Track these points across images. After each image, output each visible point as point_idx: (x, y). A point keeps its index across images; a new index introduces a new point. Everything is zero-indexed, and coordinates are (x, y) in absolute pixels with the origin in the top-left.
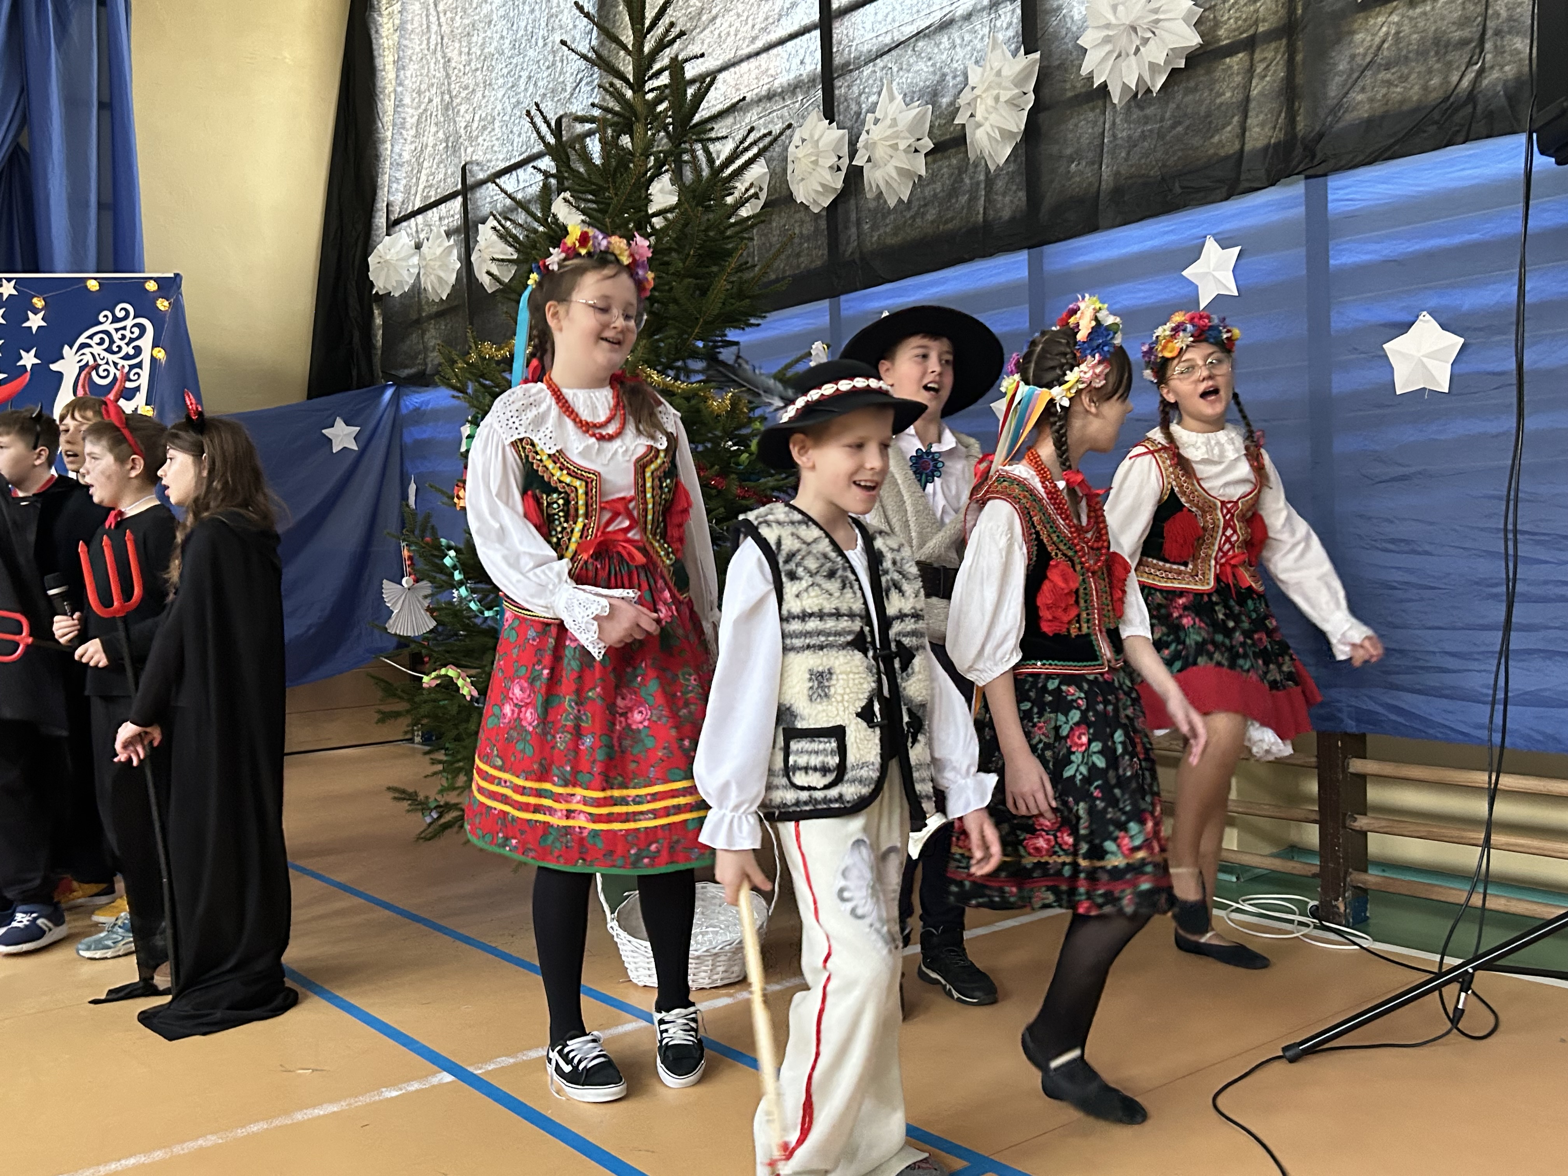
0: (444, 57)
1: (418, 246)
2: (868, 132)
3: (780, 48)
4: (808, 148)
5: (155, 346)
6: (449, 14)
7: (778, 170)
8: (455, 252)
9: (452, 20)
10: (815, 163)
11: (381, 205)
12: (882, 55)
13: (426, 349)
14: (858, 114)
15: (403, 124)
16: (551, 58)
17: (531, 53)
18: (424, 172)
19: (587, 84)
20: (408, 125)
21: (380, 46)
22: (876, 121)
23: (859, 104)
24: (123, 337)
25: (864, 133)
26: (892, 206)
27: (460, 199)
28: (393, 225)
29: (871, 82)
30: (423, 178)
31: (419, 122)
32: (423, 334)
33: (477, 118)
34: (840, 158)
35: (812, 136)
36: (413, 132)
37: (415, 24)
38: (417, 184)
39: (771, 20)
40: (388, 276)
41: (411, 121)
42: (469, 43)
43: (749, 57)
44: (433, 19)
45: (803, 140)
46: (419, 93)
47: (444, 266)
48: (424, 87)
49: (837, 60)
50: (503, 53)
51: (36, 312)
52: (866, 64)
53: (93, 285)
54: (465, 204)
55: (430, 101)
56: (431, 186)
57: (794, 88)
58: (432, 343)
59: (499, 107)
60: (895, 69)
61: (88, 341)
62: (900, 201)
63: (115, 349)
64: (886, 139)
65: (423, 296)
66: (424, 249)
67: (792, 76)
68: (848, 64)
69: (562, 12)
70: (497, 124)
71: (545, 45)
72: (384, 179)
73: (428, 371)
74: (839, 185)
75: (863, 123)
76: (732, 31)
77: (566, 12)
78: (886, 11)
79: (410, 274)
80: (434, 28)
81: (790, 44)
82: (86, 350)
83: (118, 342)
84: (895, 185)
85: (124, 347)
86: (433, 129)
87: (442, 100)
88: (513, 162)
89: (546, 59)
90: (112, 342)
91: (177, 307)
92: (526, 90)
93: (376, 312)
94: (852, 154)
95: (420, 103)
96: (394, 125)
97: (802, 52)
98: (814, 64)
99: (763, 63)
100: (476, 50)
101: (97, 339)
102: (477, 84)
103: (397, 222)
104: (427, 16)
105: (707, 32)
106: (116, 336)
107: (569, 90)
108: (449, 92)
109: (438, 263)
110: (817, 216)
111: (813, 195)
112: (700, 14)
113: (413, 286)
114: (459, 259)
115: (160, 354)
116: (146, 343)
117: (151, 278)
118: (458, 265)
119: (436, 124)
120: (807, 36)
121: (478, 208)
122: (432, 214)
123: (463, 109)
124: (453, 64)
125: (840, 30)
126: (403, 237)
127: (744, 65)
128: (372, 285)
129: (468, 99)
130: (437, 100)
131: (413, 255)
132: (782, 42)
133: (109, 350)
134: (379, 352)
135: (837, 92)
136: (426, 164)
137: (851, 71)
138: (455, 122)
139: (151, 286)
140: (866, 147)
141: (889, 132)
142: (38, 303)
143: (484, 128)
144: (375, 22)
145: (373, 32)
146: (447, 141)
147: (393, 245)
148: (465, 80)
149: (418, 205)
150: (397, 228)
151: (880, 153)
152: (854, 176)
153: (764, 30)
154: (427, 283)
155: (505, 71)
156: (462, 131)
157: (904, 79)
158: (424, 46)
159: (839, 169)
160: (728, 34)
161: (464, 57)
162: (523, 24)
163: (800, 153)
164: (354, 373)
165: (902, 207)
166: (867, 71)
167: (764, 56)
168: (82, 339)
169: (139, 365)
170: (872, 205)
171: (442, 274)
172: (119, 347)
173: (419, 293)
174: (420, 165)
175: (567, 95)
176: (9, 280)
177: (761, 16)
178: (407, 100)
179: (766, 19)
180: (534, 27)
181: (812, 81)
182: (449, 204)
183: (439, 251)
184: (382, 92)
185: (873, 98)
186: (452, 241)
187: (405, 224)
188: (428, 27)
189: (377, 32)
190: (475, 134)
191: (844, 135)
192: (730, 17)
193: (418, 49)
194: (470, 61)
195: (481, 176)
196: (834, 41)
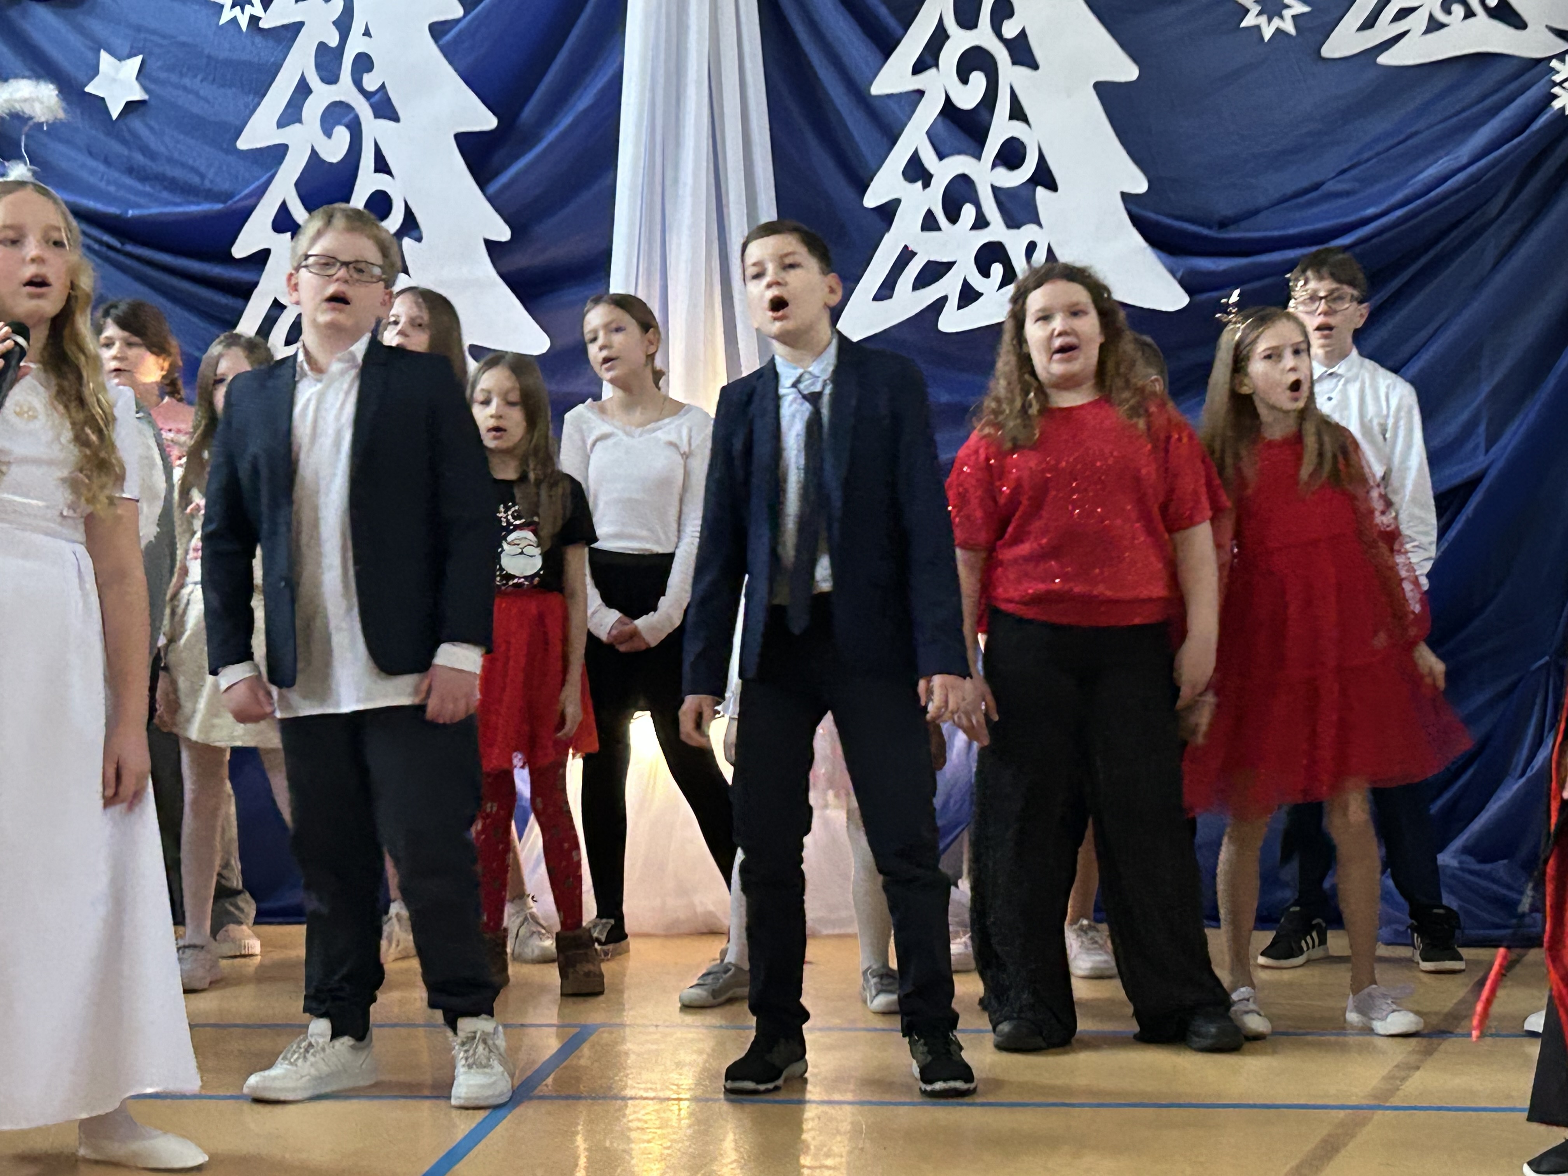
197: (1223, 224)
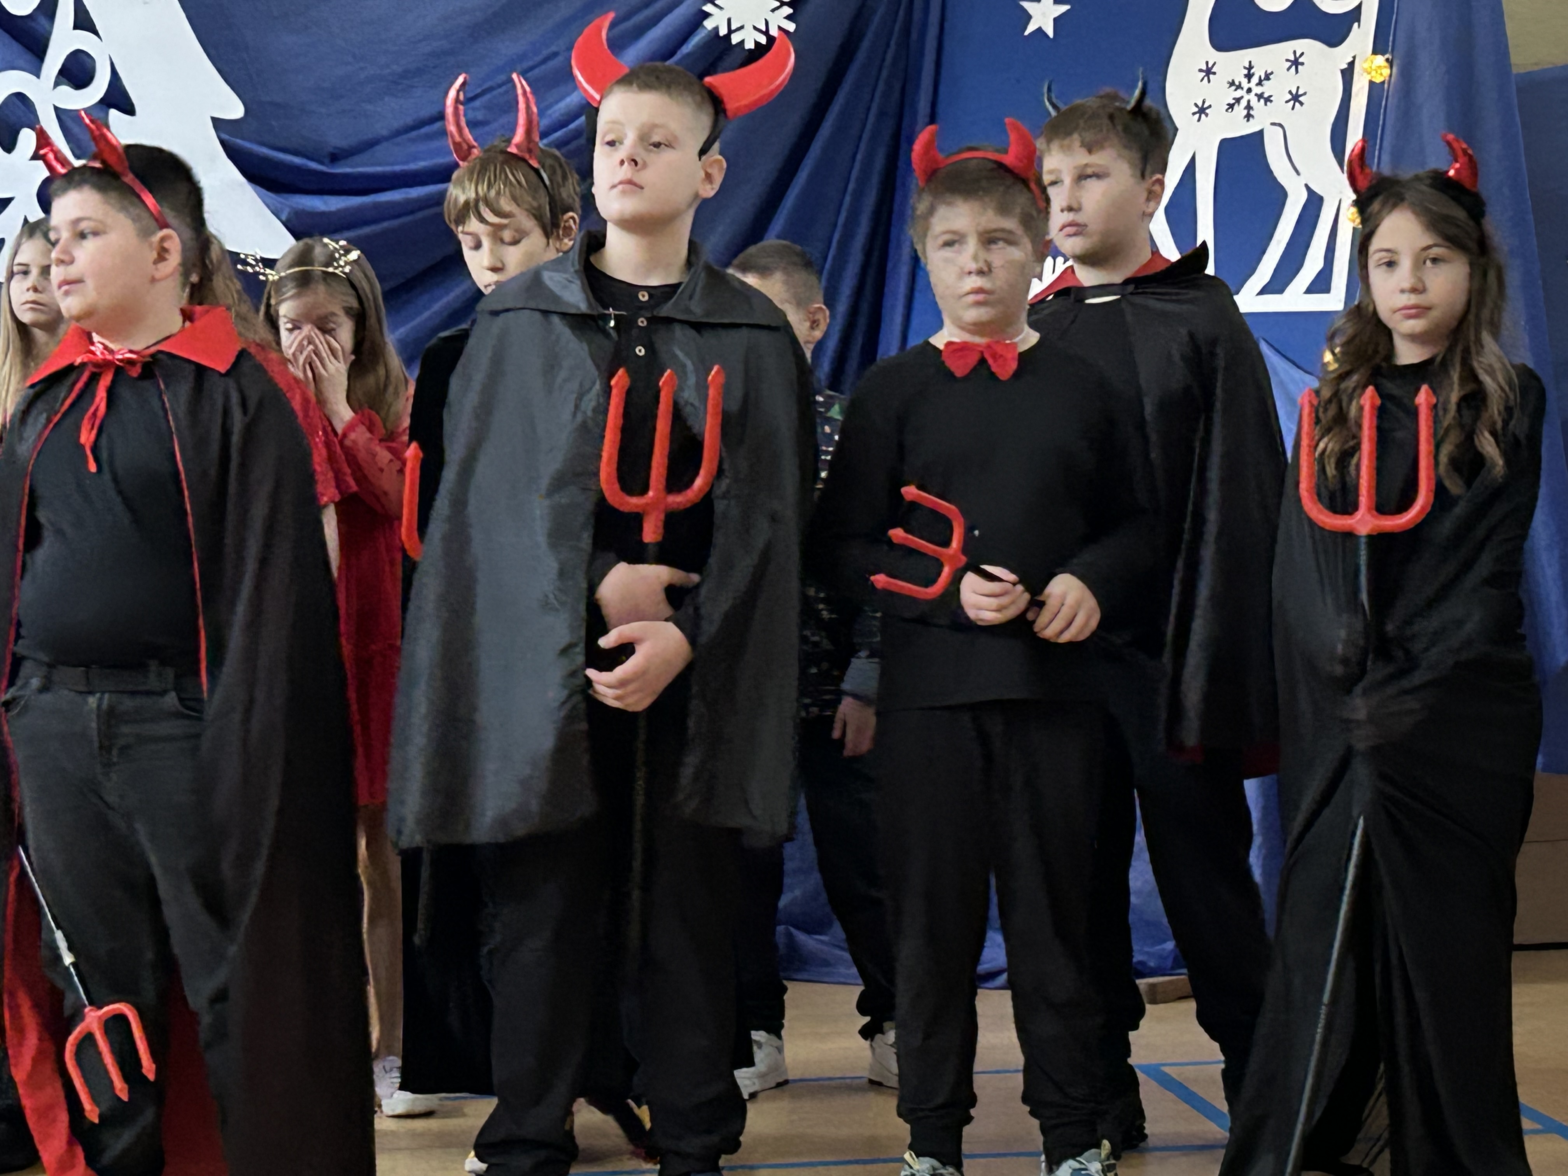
197: (335, 157)
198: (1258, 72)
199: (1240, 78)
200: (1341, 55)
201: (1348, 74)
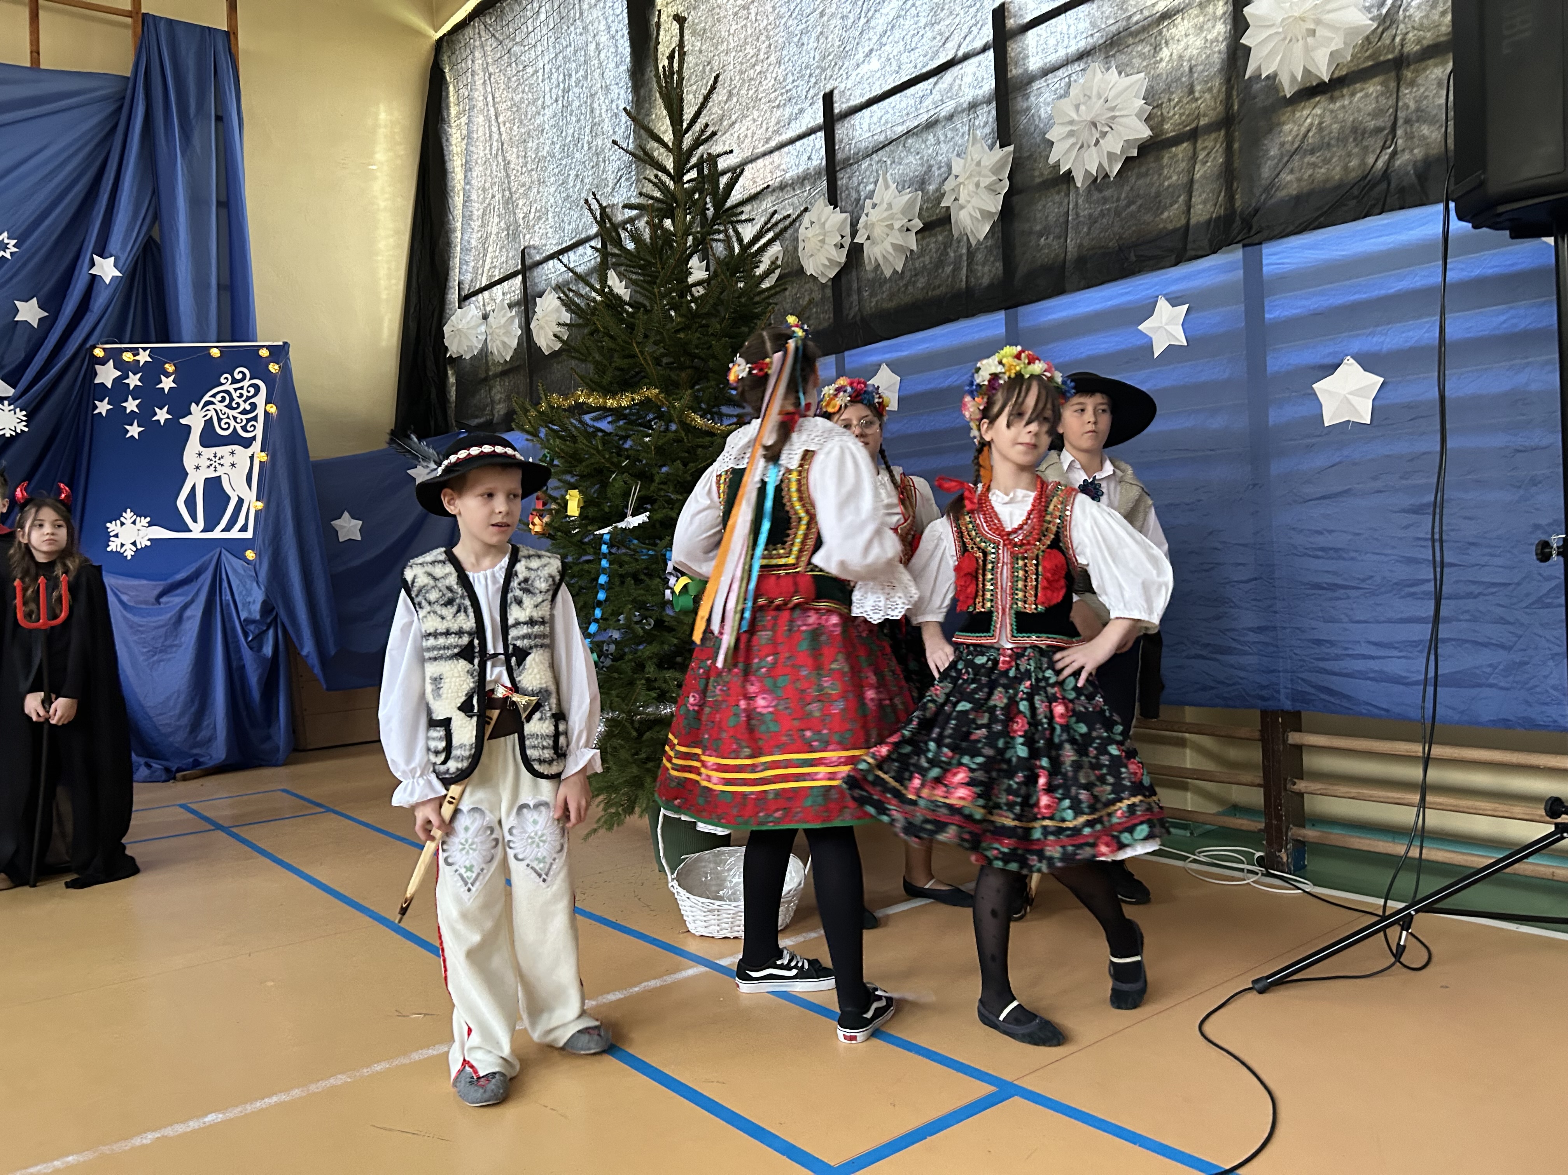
0: (504, 160)
1: (485, 317)
2: (867, 215)
3: (790, 147)
4: (816, 229)
5: (267, 403)
6: (508, 125)
7: (790, 248)
8: (517, 321)
9: (511, 129)
10: (823, 241)
11: (454, 284)
12: (877, 151)
13: (493, 402)
14: (858, 200)
15: (470, 216)
16: (595, 159)
17: (578, 155)
18: (489, 255)
19: (627, 180)
20: (475, 217)
21: (450, 152)
22: (874, 206)
23: (858, 192)
24: (241, 396)
25: (864, 216)
26: (888, 276)
27: (520, 277)
28: (463, 299)
29: (868, 173)
30: (488, 260)
31: (484, 214)
32: (490, 390)
33: (533, 210)
34: (843, 237)
35: (819, 219)
36: (479, 223)
37: (480, 133)
38: (483, 266)
39: (782, 124)
40: (460, 342)
41: (477, 214)
42: (526, 148)
43: (764, 154)
44: (494, 129)
45: (812, 223)
46: (484, 190)
47: (507, 333)
48: (488, 185)
49: (839, 156)
50: (554, 156)
51: (167, 375)
52: (864, 158)
53: (215, 353)
54: (524, 282)
55: (493, 196)
56: (495, 267)
57: (802, 180)
58: (498, 397)
59: (552, 201)
60: (889, 162)
61: (212, 399)
62: (895, 272)
63: (234, 405)
64: (882, 220)
65: (490, 358)
66: (491, 319)
67: (801, 169)
68: (848, 159)
69: (603, 121)
70: (550, 215)
71: (590, 148)
72: (456, 262)
73: (495, 421)
74: (843, 260)
75: (863, 208)
76: (749, 133)
77: (607, 120)
78: (880, 115)
79: (479, 341)
80: (496, 136)
81: (798, 144)
82: (210, 407)
83: (237, 400)
84: (891, 259)
85: (242, 403)
86: (496, 220)
87: (503, 196)
88: (564, 245)
89: (591, 160)
90: (232, 400)
91: (286, 370)
92: (574, 186)
93: (450, 372)
94: (854, 234)
95: (485, 199)
96: (463, 217)
97: (809, 149)
98: (819, 158)
99: (776, 159)
100: (531, 154)
101: (219, 397)
102: (532, 182)
103: (468, 297)
104: (490, 127)
105: (727, 135)
106: (235, 395)
107: (611, 185)
108: (510, 189)
109: (502, 331)
110: (824, 286)
111: (821, 268)
112: (721, 120)
113: (482, 350)
114: (520, 327)
115: (272, 409)
116: (260, 400)
117: (263, 346)
118: (520, 332)
119: (499, 216)
120: (813, 136)
121: (536, 284)
122: (498, 290)
123: (521, 203)
124: (512, 166)
125: (841, 131)
126: (473, 309)
127: (760, 162)
128: (446, 349)
129: (525, 195)
130: (498, 196)
131: (480, 325)
132: (792, 141)
133: (229, 406)
134: (453, 405)
135: (839, 183)
136: (490, 249)
137: (851, 165)
138: (515, 214)
139: (264, 353)
140: (866, 227)
141: (885, 214)
142: (170, 368)
143: (540, 218)
144: (446, 132)
145: (444, 140)
146: (508, 230)
147: (464, 316)
148: (523, 179)
149: (484, 283)
150: (467, 303)
151: (878, 232)
152: (856, 252)
153: (776, 132)
154: (493, 347)
155: (556, 171)
156: (521, 221)
157: (896, 171)
158: (487, 151)
159: (842, 246)
160: (746, 136)
161: (521, 160)
162: (571, 131)
163: (810, 233)
164: (432, 423)
165: (897, 276)
166: (865, 164)
167: (776, 154)
168: (206, 398)
169: (255, 419)
170: (871, 276)
171: (506, 340)
172: (238, 404)
173: (486, 356)
174: (486, 250)
175: (609, 189)
176: (145, 349)
177: (773, 121)
178: (474, 197)
179: (778, 123)
180: (580, 134)
181: (818, 173)
182: (510, 281)
183: (503, 321)
184: (452, 190)
185: (871, 187)
186: (514, 313)
187: (474, 299)
188: (490, 136)
189: (447, 140)
190: (532, 223)
191: (846, 218)
192: (747, 122)
193: (482, 154)
194: (527, 163)
195: (538, 258)
196: (837, 140)
198: (219, 455)
199: (212, 457)
200: (249, 452)
201: (252, 458)
